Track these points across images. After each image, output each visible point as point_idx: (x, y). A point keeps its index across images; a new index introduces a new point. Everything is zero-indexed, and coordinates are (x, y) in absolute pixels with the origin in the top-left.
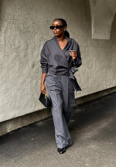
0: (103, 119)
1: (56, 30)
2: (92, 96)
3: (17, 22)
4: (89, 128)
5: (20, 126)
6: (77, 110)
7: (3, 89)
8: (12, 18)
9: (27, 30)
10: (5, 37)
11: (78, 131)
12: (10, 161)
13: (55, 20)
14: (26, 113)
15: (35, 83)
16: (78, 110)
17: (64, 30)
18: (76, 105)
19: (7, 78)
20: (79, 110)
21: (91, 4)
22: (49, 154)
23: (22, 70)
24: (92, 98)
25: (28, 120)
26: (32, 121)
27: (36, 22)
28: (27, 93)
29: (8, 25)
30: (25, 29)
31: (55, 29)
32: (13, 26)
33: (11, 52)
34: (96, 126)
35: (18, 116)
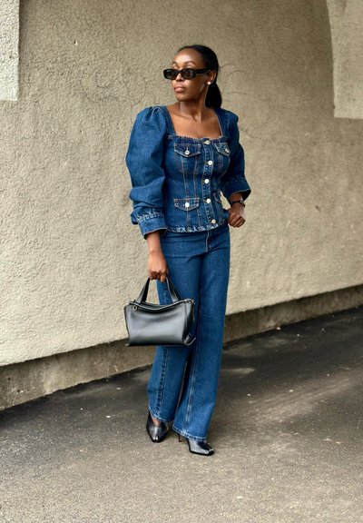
0: (346, 371)
1: (180, 80)
2: (336, 299)
3: (76, 71)
4: (291, 394)
5: (85, 377)
6: (276, 340)
7: (28, 267)
8: (59, 59)
9: (107, 94)
10: (35, 114)
11: (251, 402)
12: (23, 473)
13: (182, 49)
14: (101, 341)
15: (131, 252)
16: (277, 342)
17: (209, 83)
18: (277, 326)
19: (39, 235)
20: (280, 341)
21: (332, 8)
22: (139, 460)
23: (91, 212)
24: (333, 305)
25: (113, 363)
26: (125, 365)
27: (137, 69)
28: (105, 281)
29: (46, 80)
30: (100, 90)
31: (178, 78)
32: (63, 81)
33: (53, 159)
34: (316, 389)
35: (76, 348)
